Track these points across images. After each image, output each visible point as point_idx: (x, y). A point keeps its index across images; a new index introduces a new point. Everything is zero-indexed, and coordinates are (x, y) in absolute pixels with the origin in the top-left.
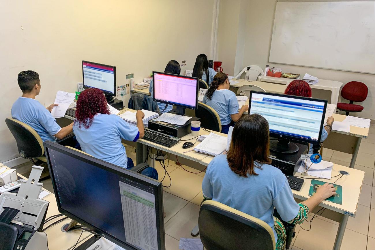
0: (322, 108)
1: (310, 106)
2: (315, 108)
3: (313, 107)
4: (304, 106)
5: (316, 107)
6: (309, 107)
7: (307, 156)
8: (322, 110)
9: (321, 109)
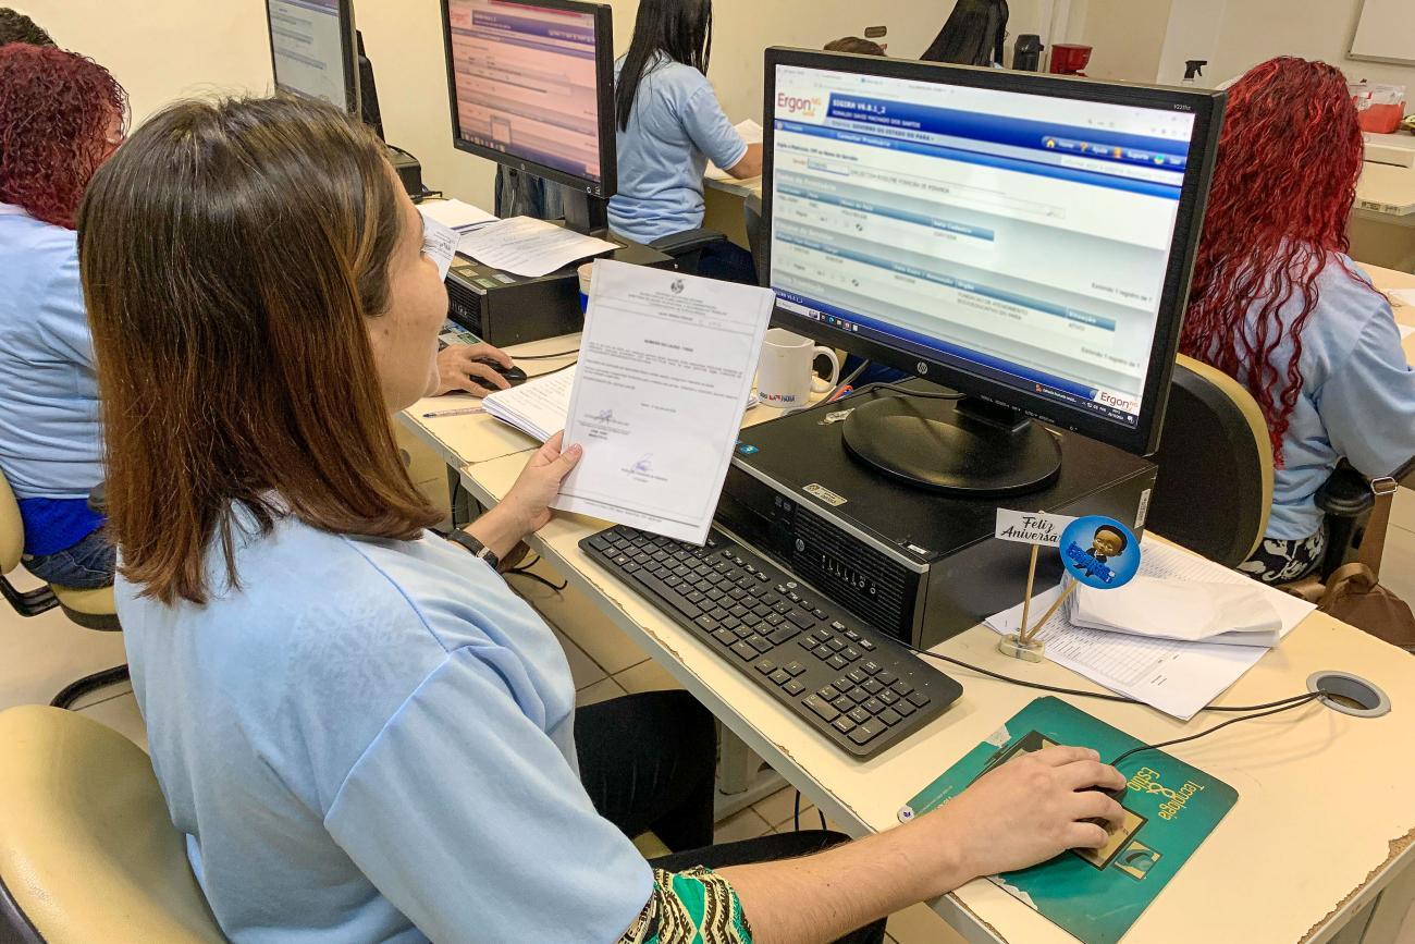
0: (1176, 160)
1: (1097, 149)
2: (1125, 160)
3: (1118, 151)
4: (1058, 150)
5: (1133, 154)
6: (1089, 154)
7: (1041, 525)
8: (1177, 179)
9: (1167, 167)
